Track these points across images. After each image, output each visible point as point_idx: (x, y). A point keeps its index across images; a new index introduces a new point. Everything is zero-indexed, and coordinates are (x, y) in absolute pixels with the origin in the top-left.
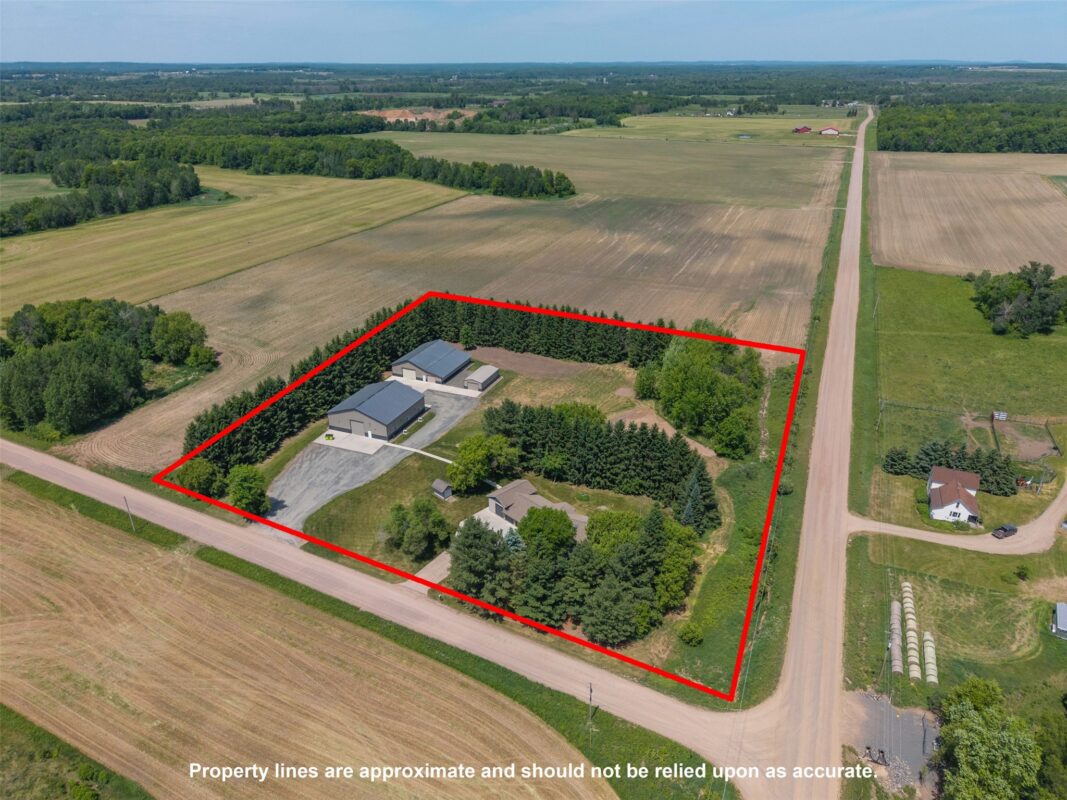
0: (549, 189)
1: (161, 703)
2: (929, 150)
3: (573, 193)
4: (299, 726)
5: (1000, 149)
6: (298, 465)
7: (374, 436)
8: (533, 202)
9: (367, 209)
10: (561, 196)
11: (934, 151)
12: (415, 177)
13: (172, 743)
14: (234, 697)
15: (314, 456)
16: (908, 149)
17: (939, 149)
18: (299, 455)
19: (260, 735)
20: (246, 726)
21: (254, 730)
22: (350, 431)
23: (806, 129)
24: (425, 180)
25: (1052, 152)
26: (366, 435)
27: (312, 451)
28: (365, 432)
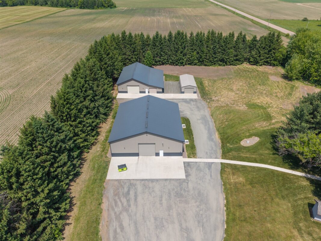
0: (105, 5)
3: (115, 7)
6: (115, 224)
7: (166, 154)
8: (100, 10)
9: (19, 15)
10: (111, 8)
12: (36, 5)
15: (124, 200)
18: (104, 206)
22: (137, 155)
24: (41, 5)
26: (157, 154)
27: (116, 194)
28: (156, 152)
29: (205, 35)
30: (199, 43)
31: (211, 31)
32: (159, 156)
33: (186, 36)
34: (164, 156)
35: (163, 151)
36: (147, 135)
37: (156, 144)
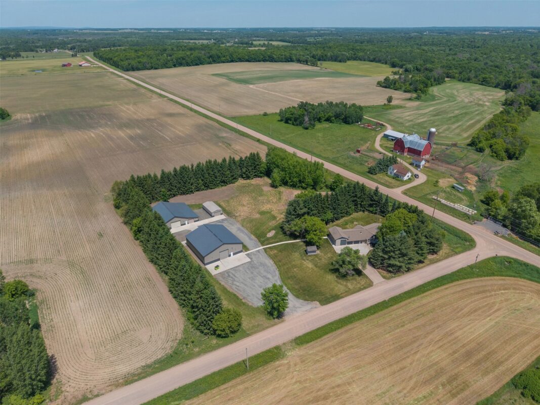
1: (426, 382)
2: (148, 69)
3: (9, 115)
4: (458, 337)
5: (175, 66)
11: (150, 69)
13: (455, 384)
14: (432, 354)
15: (230, 278)
16: (138, 69)
17: (151, 68)
18: (223, 283)
19: (459, 351)
20: (451, 355)
21: (455, 352)
22: (219, 259)
23: (69, 65)
25: (194, 65)
26: (230, 256)
34: (233, 255)
35: (233, 252)
37: (228, 249)
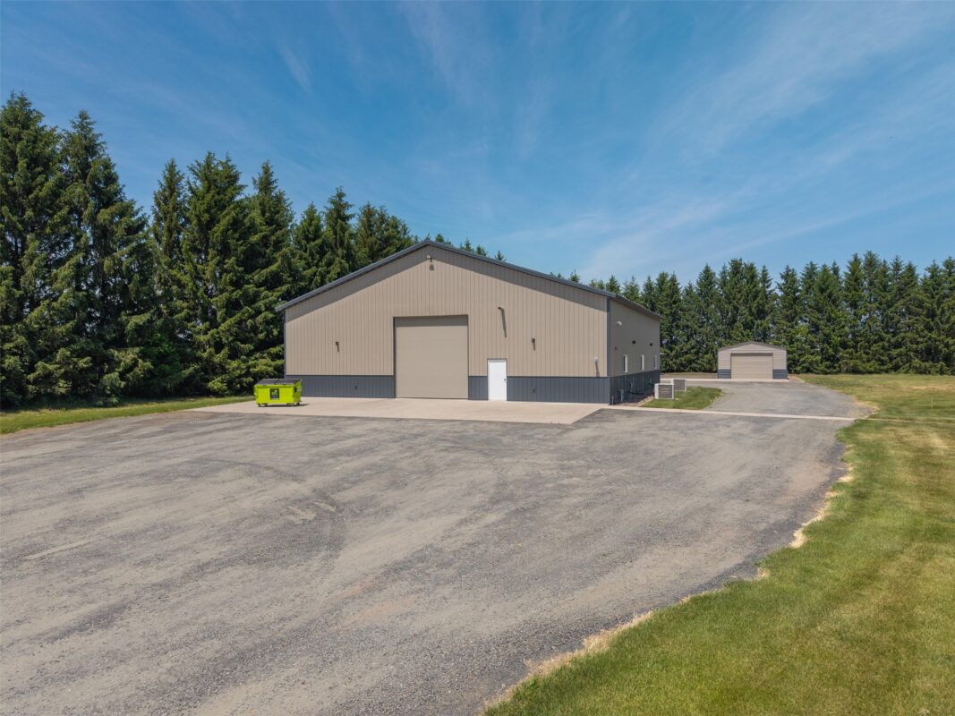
7: (521, 388)
22: (388, 386)
26: (478, 387)
28: (472, 374)
29: (841, 273)
30: (818, 294)
31: (862, 258)
32: (487, 399)
33: (765, 280)
34: (509, 399)
35: (503, 365)
36: (432, 268)
37: (471, 320)
